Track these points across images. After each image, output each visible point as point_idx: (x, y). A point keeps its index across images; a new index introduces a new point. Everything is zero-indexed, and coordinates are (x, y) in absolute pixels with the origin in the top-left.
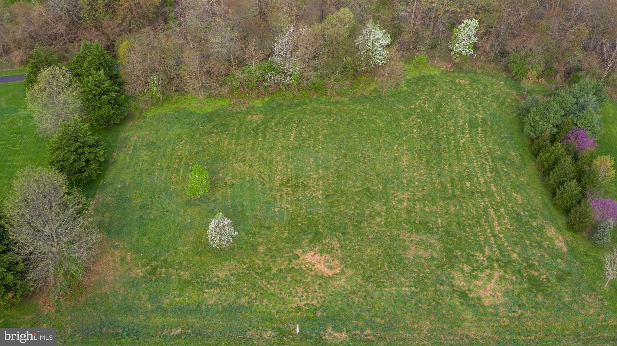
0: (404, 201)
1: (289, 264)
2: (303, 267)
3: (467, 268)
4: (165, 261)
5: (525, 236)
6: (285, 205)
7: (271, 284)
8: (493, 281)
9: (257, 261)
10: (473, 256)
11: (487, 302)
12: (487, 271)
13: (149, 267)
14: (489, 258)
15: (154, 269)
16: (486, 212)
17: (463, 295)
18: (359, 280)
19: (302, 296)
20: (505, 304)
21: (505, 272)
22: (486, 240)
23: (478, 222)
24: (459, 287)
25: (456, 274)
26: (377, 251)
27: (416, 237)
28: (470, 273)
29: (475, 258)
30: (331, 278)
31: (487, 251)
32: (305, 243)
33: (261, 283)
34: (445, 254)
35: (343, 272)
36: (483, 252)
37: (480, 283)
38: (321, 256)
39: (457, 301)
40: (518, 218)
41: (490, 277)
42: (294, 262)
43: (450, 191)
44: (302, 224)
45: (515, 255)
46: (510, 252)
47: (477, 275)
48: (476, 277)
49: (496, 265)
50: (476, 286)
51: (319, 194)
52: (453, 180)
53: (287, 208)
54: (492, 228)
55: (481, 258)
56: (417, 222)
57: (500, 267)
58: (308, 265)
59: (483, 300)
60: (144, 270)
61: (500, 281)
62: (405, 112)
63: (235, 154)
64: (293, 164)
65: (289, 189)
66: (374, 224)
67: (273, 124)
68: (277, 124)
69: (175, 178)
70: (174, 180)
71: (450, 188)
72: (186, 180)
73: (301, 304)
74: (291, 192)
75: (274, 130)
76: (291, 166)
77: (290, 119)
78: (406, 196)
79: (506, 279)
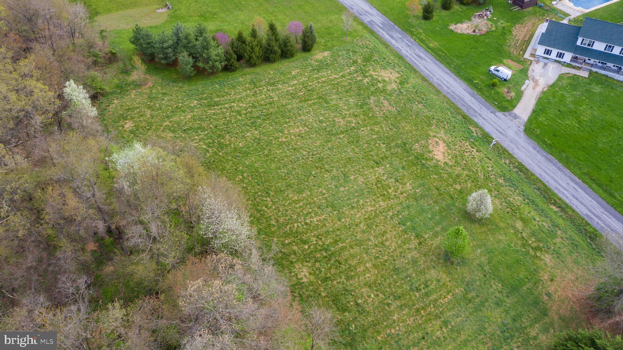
0: (347, 120)
1: (455, 166)
2: (450, 158)
3: (380, 85)
4: (524, 245)
5: (332, 66)
6: (408, 186)
7: (477, 170)
8: (380, 74)
10: (368, 83)
12: (375, 77)
13: (538, 254)
14: (364, 76)
15: (536, 249)
16: (324, 82)
17: (401, 84)
18: (433, 128)
19: (469, 152)
20: (393, 69)
21: (369, 70)
22: (351, 79)
23: (336, 84)
24: (398, 86)
25: (389, 88)
26: (404, 124)
27: (376, 109)
28: (383, 83)
30: (444, 142)
31: (359, 79)
32: (431, 163)
33: (481, 176)
34: (378, 94)
36: (362, 80)
37: (386, 79)
38: (433, 151)
39: (408, 86)
40: (318, 70)
41: (377, 75)
42: (451, 163)
43: (316, 100)
44: (417, 169)
45: (352, 68)
46: (351, 70)
47: (382, 80)
48: (384, 81)
50: (390, 80)
51: (380, 170)
52: (301, 102)
53: (411, 184)
54: (336, 79)
55: (367, 80)
56: (362, 110)
57: (367, 73)
58: (446, 155)
59: (397, 77)
60: (543, 257)
61: (378, 72)
62: (217, 149)
63: (378, 257)
64: (358, 201)
65: (390, 191)
66: (383, 130)
67: (306, 247)
68: (305, 242)
69: (445, 297)
70: (449, 297)
71: (312, 101)
72: (441, 283)
73: (475, 150)
74: (392, 188)
75: (316, 240)
76: (362, 201)
77: (286, 235)
78: (341, 120)
79: (374, 70)
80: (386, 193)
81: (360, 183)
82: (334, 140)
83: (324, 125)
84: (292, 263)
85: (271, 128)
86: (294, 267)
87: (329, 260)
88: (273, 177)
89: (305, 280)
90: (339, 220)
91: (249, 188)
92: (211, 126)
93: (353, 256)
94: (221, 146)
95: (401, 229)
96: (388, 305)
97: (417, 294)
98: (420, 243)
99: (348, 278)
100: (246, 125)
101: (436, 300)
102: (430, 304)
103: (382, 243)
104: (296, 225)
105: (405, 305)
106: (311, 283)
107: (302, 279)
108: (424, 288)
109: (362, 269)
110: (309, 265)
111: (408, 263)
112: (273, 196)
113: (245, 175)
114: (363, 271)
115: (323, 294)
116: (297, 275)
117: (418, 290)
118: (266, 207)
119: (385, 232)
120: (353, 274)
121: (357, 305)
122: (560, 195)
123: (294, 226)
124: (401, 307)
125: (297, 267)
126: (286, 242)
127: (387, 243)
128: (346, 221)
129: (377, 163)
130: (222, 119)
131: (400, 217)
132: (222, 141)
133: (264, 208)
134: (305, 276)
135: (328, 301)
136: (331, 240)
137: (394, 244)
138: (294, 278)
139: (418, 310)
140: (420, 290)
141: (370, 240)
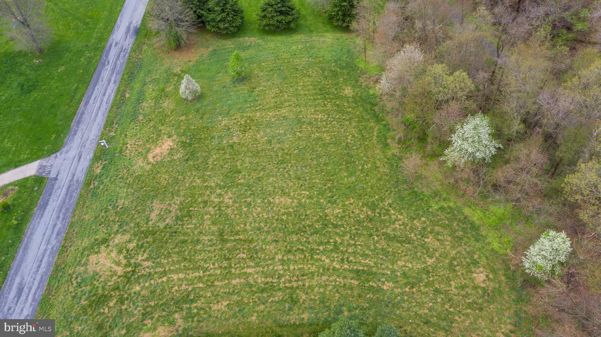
0: (220, 199)
1: (164, 134)
2: (160, 141)
3: (131, 246)
5: (161, 302)
6: (224, 122)
7: (150, 128)
8: (113, 265)
9: (172, 118)
10: (144, 252)
11: (93, 257)
12: (124, 262)
14: (136, 265)
16: (198, 269)
17: (105, 241)
18: (139, 173)
19: (135, 145)
20: (86, 272)
21: (119, 277)
22: (160, 264)
23: (186, 259)
24: (114, 238)
25: (127, 237)
26: (164, 183)
27: (174, 208)
28: (126, 248)
29: (142, 253)
30: (146, 157)
31: (149, 263)
32: (183, 139)
33: (152, 124)
34: (150, 229)
35: (149, 163)
36: (147, 259)
37: (113, 255)
38: (168, 150)
39: (100, 236)
40: (186, 299)
41: (118, 264)
42: (165, 136)
43: (232, 238)
44: (201, 135)
45: (138, 288)
46: (142, 284)
47: (122, 253)
48: (120, 252)
49: (130, 269)
50: (112, 251)
51: (235, 140)
52: (251, 241)
53: (220, 124)
54: (177, 271)
55: (140, 258)
56: (191, 209)
57: (127, 273)
58: (160, 144)
59: (96, 255)
61: (111, 271)
62: (379, 204)
63: (291, 87)
64: (276, 121)
65: (243, 122)
66: (194, 178)
67: (337, 103)
68: (337, 105)
69: (266, 64)
70: (263, 64)
71: (238, 238)
72: (262, 69)
73: (128, 145)
74: (239, 124)
75: (328, 104)
76: (273, 120)
77: (348, 113)
78: (226, 201)
79: (112, 276)
80: (248, 121)
81: (262, 133)
82: (253, 178)
83: (249, 200)
84: (353, 98)
85: (308, 213)
86: (353, 95)
87: (326, 92)
89: (349, 88)
90: (301, 112)
91: (362, 155)
92: (376, 238)
93: (308, 90)
94: (373, 207)
95: (260, 98)
96: (304, 67)
97: (282, 68)
98: (254, 88)
99: (320, 82)
100: (335, 226)
101: (273, 64)
102: (278, 63)
103: (281, 92)
104: (337, 117)
105: (293, 66)
106: (346, 86)
107: (351, 89)
108: (275, 69)
109: (307, 84)
110: (341, 94)
111: (273, 80)
112: (344, 142)
113: (360, 168)
114: (307, 82)
115: (342, 79)
116: (354, 92)
117: (279, 69)
118: (354, 136)
120: (315, 83)
121: (323, 71)
122: (112, 98)
123: (339, 116)
124: (297, 65)
125: (351, 95)
126: (350, 110)
127: (277, 92)
129: (232, 146)
130: (359, 245)
131: (252, 105)
132: (369, 213)
133: (356, 136)
134: (348, 90)
135: (340, 76)
136: (317, 101)
137: (273, 91)
138: (356, 90)
139: (288, 63)
141: (288, 96)
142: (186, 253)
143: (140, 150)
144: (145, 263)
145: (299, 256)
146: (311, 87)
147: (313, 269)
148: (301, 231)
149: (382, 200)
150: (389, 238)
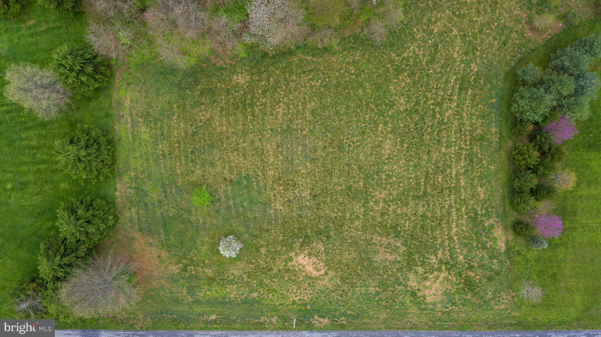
0: (380, 202)
1: (285, 265)
2: (296, 268)
3: (420, 270)
4: (192, 260)
5: (475, 237)
6: (279, 207)
7: (274, 282)
8: (438, 282)
9: (261, 262)
10: (428, 259)
11: (429, 300)
12: (436, 273)
13: (181, 265)
14: (441, 262)
15: (186, 266)
16: (449, 213)
17: (413, 294)
18: (338, 280)
19: (297, 293)
20: (442, 302)
21: (449, 274)
22: (442, 244)
23: (440, 224)
24: (411, 288)
25: (412, 276)
26: (354, 255)
27: (385, 241)
28: (422, 275)
29: (429, 260)
30: (317, 278)
31: (440, 253)
32: (297, 245)
33: (267, 281)
34: (406, 258)
35: (326, 273)
36: (436, 255)
37: (428, 283)
38: (310, 258)
39: (408, 299)
40: (474, 219)
41: (438, 277)
42: (289, 264)
43: (423, 188)
44: (294, 228)
45: (461, 257)
46: (458, 254)
47: (427, 277)
48: (426, 279)
49: (443, 267)
50: (424, 286)
51: (306, 193)
52: (427, 173)
53: (281, 210)
54: (450, 229)
55: (434, 261)
56: (388, 226)
57: (447, 268)
58: (300, 267)
59: (427, 298)
60: (178, 267)
61: (443, 282)
62: (396, 65)
63: (228, 140)
64: (283, 155)
65: (281, 188)
66: (353, 228)
67: (260, 91)
68: (264, 92)
69: (180, 168)
70: (179, 171)
71: (423, 184)
72: (190, 172)
73: (296, 299)
74: (283, 191)
75: (262, 102)
76: (281, 157)
77: (277, 82)
78: (383, 196)
79: (448, 280)
80: (281, 183)
81: (300, 168)
82: (359, 174)
83: (384, 177)
84: (252, 75)
85: (402, 126)
86: (248, 75)
87: (242, 103)
88: (340, 98)
89: (235, 77)
90: (271, 130)
91: (337, 74)
92: (431, 71)
93: (236, 121)
94: (398, 71)
95: (243, 172)
96: (192, 125)
97: (190, 150)
98: (225, 179)
99: (222, 108)
100: (417, 103)
101: (180, 160)
102: (180, 154)
103: (237, 150)
104: (282, 93)
105: (187, 137)
106: (230, 80)
107: (237, 76)
108: (192, 157)
109: (224, 122)
110: (245, 87)
111: (214, 159)
112: (319, 89)
113: (354, 77)
114: (222, 122)
115: (219, 85)
116: (242, 73)
117: (192, 152)
118: (311, 79)
119: (245, 158)
120: (224, 113)
121: (201, 104)
123: (282, 91)
124: (186, 133)
125: (247, 77)
126: (272, 79)
127: (235, 154)
128: (268, 134)
129: (315, 196)
130: (437, 85)
131: (254, 180)
132: (405, 74)
133: (311, 77)
134: (238, 79)
135: (212, 85)
136: (256, 112)
137: (232, 158)
138: (240, 71)
139: (179, 143)
140: (192, 154)
141: (244, 142)
142: (433, 224)
143: (306, 285)
144: (439, 256)
145: (444, 133)
146: (231, 118)
147: (456, 123)
148: (421, 132)
149: (392, 61)
150: (432, 61)
